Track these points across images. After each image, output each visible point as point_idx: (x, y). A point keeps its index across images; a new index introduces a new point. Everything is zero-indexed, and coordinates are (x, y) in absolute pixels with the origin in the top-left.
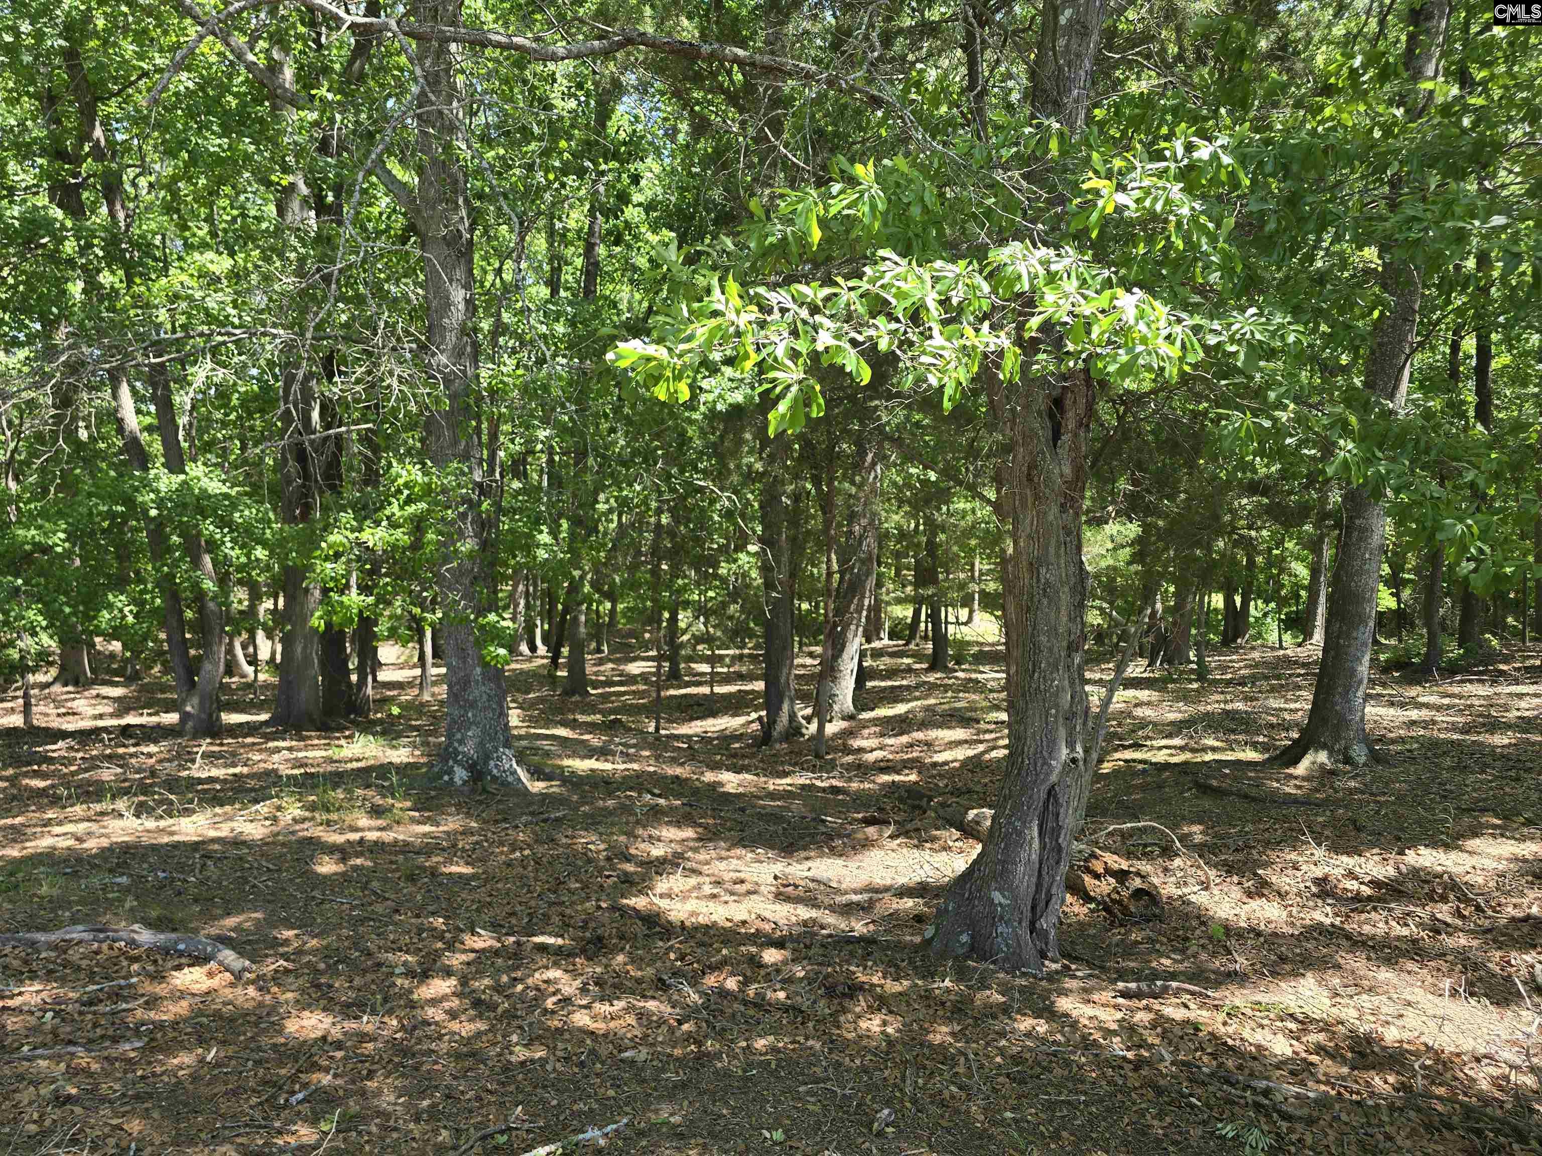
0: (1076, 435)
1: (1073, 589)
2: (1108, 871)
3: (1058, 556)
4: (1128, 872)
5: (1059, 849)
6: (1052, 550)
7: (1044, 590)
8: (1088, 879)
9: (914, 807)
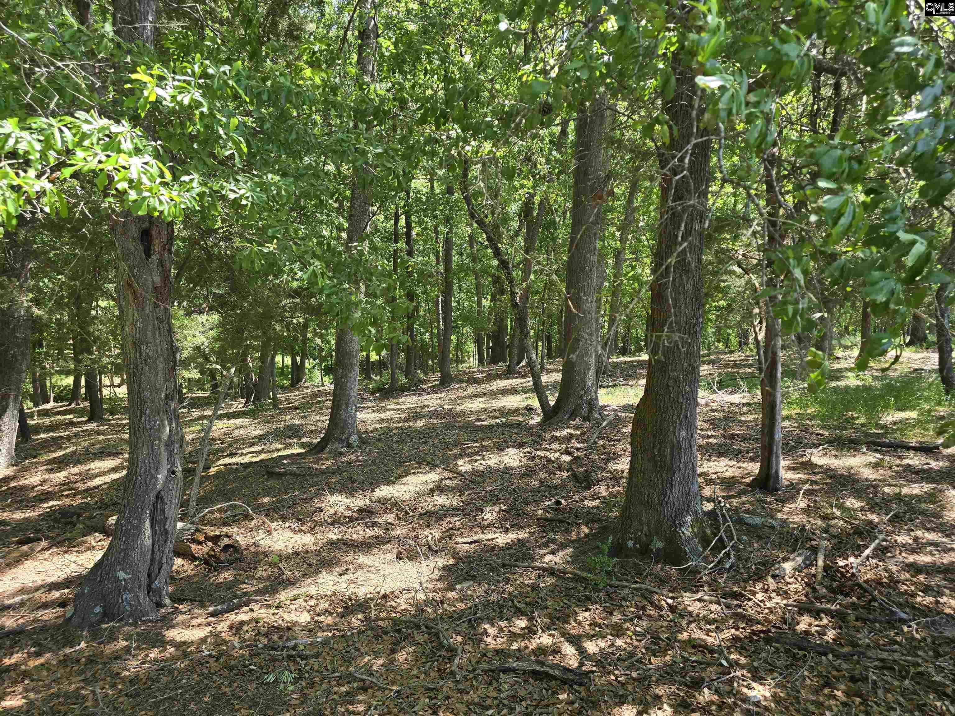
0: (161, 255)
1: (167, 361)
2: (207, 538)
3: (154, 337)
4: (219, 536)
5: (167, 532)
6: (149, 334)
7: (146, 360)
8: (194, 547)
9: (66, 524)
